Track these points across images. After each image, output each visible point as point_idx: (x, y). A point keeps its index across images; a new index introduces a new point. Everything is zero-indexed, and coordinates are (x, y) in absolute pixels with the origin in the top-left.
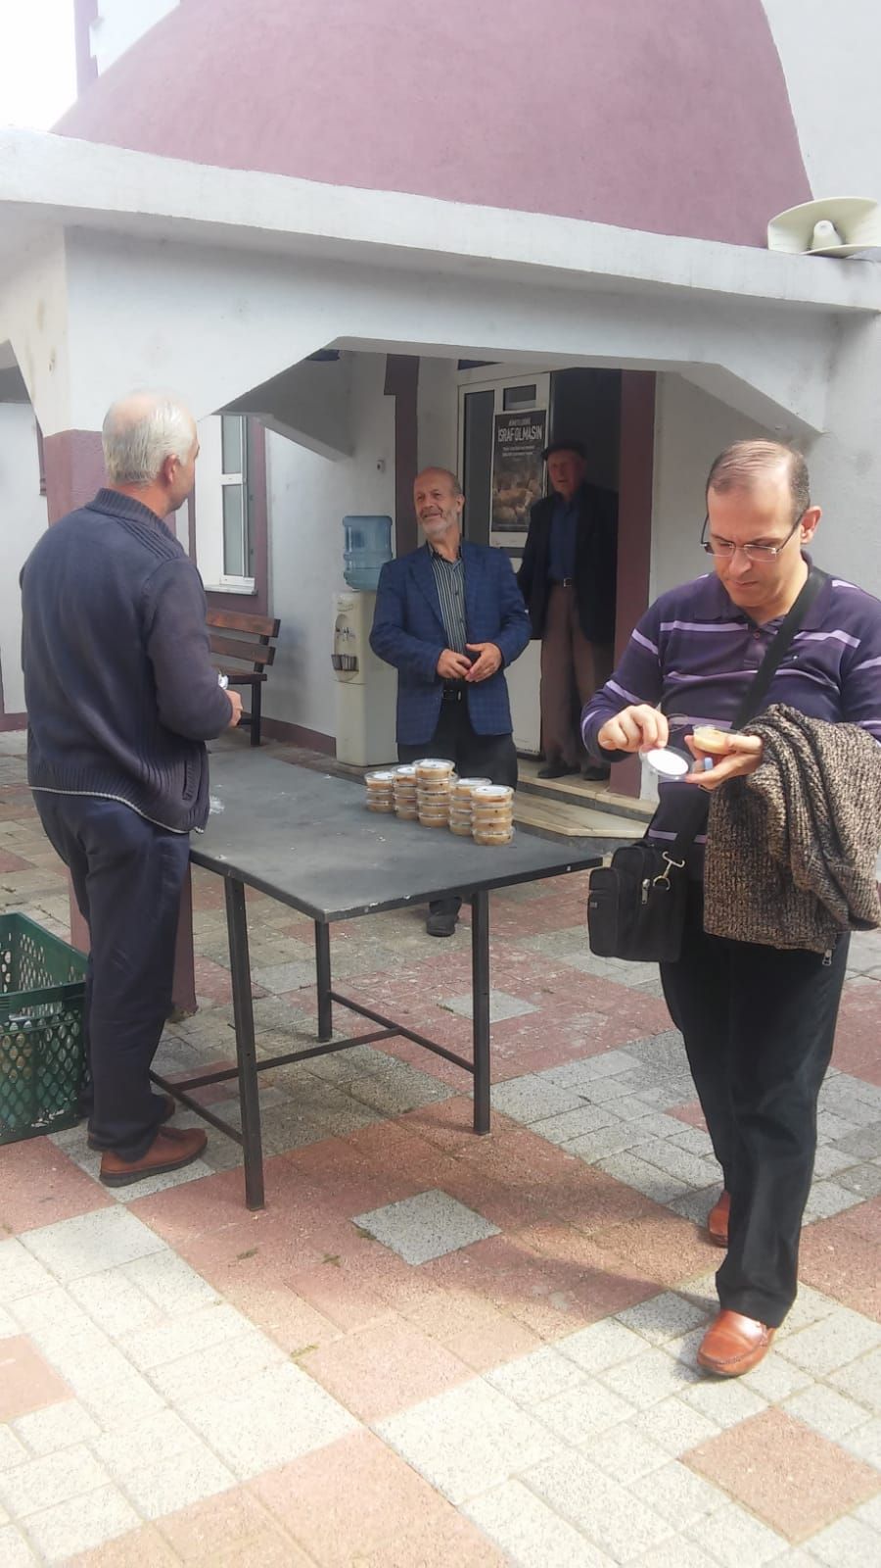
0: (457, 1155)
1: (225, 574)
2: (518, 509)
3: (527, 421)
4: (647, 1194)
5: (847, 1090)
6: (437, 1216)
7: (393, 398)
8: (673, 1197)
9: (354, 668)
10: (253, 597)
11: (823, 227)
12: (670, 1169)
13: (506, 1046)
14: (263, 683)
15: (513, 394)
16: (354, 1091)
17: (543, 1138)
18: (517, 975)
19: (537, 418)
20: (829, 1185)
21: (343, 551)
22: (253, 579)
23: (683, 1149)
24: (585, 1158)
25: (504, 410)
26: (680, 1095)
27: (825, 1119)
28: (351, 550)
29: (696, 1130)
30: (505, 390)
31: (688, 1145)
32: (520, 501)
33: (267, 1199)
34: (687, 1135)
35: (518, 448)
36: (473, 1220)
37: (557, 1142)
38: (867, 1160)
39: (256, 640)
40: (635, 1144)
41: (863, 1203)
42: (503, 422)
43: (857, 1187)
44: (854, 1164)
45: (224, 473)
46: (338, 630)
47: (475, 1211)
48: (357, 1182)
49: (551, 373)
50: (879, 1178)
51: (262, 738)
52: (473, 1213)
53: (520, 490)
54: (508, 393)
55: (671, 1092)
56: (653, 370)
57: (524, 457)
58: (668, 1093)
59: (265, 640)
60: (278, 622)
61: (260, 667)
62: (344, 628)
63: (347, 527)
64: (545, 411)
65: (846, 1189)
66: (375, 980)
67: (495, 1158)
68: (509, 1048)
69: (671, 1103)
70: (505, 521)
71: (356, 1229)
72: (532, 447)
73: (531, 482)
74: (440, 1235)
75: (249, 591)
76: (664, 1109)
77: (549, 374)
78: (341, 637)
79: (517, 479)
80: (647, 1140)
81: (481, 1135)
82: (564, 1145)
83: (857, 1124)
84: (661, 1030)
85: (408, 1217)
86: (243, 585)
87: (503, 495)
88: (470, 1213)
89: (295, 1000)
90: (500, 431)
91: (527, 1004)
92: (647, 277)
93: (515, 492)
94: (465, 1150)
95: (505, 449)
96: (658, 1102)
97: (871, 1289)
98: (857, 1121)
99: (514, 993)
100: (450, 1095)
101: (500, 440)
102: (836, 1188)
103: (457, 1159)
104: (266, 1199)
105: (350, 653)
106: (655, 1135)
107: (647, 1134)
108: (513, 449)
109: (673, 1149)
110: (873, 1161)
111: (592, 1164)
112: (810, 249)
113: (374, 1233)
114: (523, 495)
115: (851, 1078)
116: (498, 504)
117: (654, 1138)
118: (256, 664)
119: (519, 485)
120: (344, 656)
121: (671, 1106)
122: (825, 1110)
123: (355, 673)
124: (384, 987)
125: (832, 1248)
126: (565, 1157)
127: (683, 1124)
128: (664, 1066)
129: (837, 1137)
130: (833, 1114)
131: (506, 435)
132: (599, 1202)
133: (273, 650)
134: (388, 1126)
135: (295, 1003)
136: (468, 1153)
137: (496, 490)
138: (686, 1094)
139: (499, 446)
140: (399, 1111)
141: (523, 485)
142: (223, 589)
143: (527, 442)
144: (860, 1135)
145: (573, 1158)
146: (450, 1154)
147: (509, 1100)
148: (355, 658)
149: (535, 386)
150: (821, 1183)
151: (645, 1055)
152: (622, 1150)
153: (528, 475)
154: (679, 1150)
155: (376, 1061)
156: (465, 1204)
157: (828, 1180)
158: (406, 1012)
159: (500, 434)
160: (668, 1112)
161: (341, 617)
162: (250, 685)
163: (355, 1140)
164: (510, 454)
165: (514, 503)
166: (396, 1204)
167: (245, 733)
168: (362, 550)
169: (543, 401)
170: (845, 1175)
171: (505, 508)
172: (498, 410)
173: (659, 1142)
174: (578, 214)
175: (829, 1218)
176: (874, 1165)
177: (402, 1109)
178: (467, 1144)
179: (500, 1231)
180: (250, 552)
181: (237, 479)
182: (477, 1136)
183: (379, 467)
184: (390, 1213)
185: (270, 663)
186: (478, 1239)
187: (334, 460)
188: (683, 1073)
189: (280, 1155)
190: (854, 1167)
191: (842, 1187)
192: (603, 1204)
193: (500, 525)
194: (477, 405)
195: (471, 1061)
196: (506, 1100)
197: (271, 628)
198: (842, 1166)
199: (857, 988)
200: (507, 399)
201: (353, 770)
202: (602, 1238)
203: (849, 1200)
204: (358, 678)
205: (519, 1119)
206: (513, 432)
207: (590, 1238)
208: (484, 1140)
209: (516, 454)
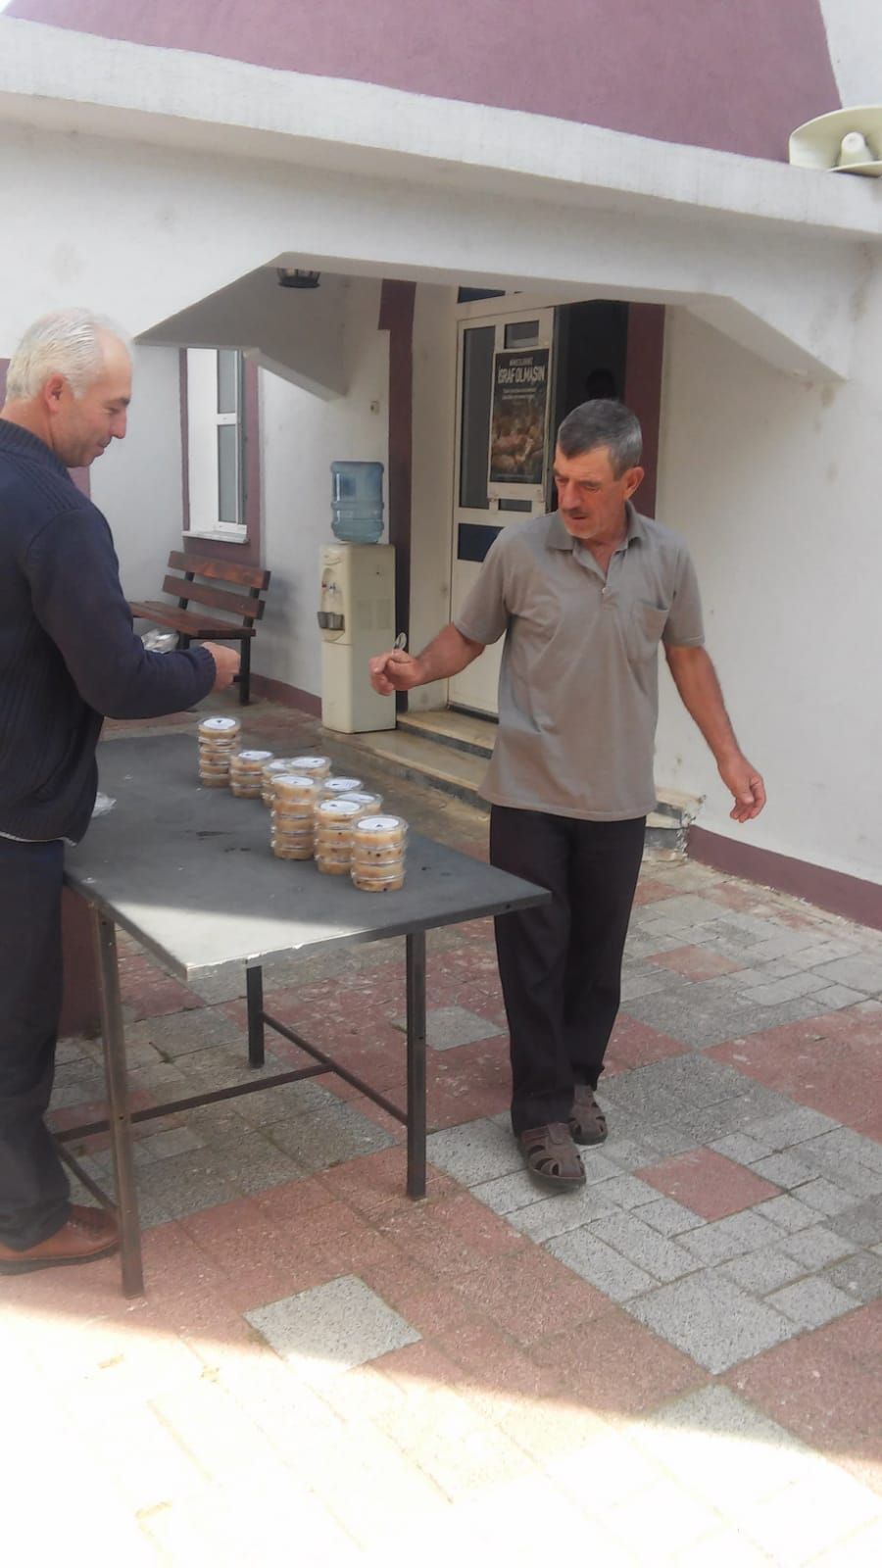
0: (382, 1228)
1: (220, 520)
2: (518, 457)
3: (528, 361)
4: (602, 1289)
5: (847, 1150)
6: (347, 1313)
7: (388, 333)
8: (631, 1294)
9: (341, 628)
10: (246, 545)
11: (851, 140)
12: (632, 1255)
13: (460, 1079)
14: (252, 638)
15: (516, 331)
16: (277, 1136)
17: (486, 1207)
18: (485, 988)
19: (539, 357)
20: (819, 1282)
21: (331, 499)
22: (245, 526)
23: (649, 1225)
24: (533, 1237)
25: (505, 347)
26: (654, 1150)
27: (821, 1188)
28: (338, 498)
29: (668, 1200)
30: (506, 326)
31: (656, 1222)
32: (520, 448)
33: (148, 1284)
34: (656, 1207)
35: (518, 391)
36: (388, 1321)
37: (501, 1213)
38: (866, 1247)
39: (246, 593)
40: (594, 1218)
41: (859, 1308)
42: (503, 361)
43: (853, 1285)
44: (850, 1252)
45: (219, 412)
46: (324, 586)
47: (394, 1307)
48: (259, 1262)
49: (555, 306)
50: (880, 1273)
51: (252, 696)
52: (391, 1311)
53: (521, 436)
54: (509, 328)
55: (643, 1146)
56: (661, 302)
57: (527, 400)
58: (640, 1148)
59: (255, 593)
60: (268, 574)
61: (249, 622)
62: (330, 584)
63: (335, 474)
64: (548, 350)
65: (840, 1288)
66: (324, 990)
67: (426, 1234)
68: (462, 1083)
69: (642, 1162)
70: (504, 471)
71: (247, 1328)
72: (534, 390)
73: (532, 428)
74: (346, 1341)
75: (240, 540)
76: (633, 1170)
77: (552, 309)
78: (327, 594)
79: (517, 424)
80: (609, 1213)
81: (415, 1200)
82: (511, 1218)
83: (857, 1196)
84: (639, 1063)
85: (313, 1313)
86: (235, 532)
87: (503, 442)
88: (387, 1310)
89: (230, 1012)
90: (501, 371)
91: (491, 1024)
92: (646, 190)
93: (515, 439)
94: (393, 1220)
95: (506, 391)
96: (627, 1159)
97: (861, 1436)
98: (857, 1192)
99: (478, 1010)
100: (387, 1143)
101: (500, 382)
102: (827, 1286)
103: (382, 1233)
104: (146, 1286)
105: (338, 612)
106: (619, 1205)
107: (609, 1205)
108: (513, 391)
109: (639, 1226)
110: (873, 1249)
111: (541, 1244)
112: (836, 165)
113: (268, 1335)
114: (524, 441)
115: (853, 1134)
116: (497, 452)
117: (617, 1209)
118: (246, 618)
119: (520, 431)
120: (331, 613)
121: (641, 1165)
122: (820, 1176)
123: (340, 632)
124: (335, 1000)
125: (817, 1374)
126: (510, 1234)
127: (653, 1191)
128: (638, 1111)
129: (833, 1212)
130: (830, 1182)
131: (506, 376)
132: (543, 1298)
133: (262, 604)
134: (308, 1184)
135: (232, 1016)
136: (396, 1225)
137: (495, 436)
138: (659, 1150)
139: (499, 388)
140: (324, 1165)
141: (524, 431)
142: (216, 537)
143: (527, 384)
144: (860, 1210)
145: (519, 1235)
146: (375, 1226)
147: (454, 1154)
148: (342, 617)
149: (537, 322)
150: (809, 1280)
151: (618, 1095)
152: (578, 1226)
153: (529, 420)
154: (646, 1228)
155: (307, 1097)
156: (383, 1296)
157: (819, 1275)
158: (354, 1032)
159: (500, 375)
160: (637, 1174)
161: (328, 572)
162: (239, 641)
163: (267, 1202)
164: (510, 397)
165: (513, 451)
166: (301, 1295)
167: (236, 690)
168: (351, 499)
169: (545, 339)
170: (839, 1268)
171: (504, 457)
172: (499, 348)
173: (622, 1216)
174: (572, 116)
175: (817, 1330)
176: (875, 1254)
177: (328, 1162)
178: (397, 1212)
179: (420, 1337)
180: (244, 497)
181: (232, 418)
182: (409, 1202)
183: (372, 408)
184: (291, 1308)
185: (259, 617)
186: (391, 1348)
187: (326, 399)
188: (659, 1121)
189: (176, 1221)
190: (850, 1256)
191: (835, 1285)
192: (548, 1302)
193: (499, 475)
194: (477, 341)
195: (405, 1112)
196: (451, 1153)
197: (260, 580)
198: (836, 1255)
199: (866, 1015)
200: (508, 338)
201: (338, 736)
202: (541, 1351)
203: (842, 1303)
204: (344, 637)
205: (461, 1180)
206: (515, 372)
207: (526, 1352)
208: (418, 1207)
209: (516, 397)
